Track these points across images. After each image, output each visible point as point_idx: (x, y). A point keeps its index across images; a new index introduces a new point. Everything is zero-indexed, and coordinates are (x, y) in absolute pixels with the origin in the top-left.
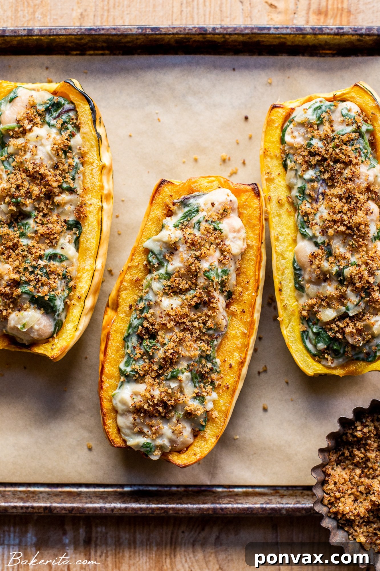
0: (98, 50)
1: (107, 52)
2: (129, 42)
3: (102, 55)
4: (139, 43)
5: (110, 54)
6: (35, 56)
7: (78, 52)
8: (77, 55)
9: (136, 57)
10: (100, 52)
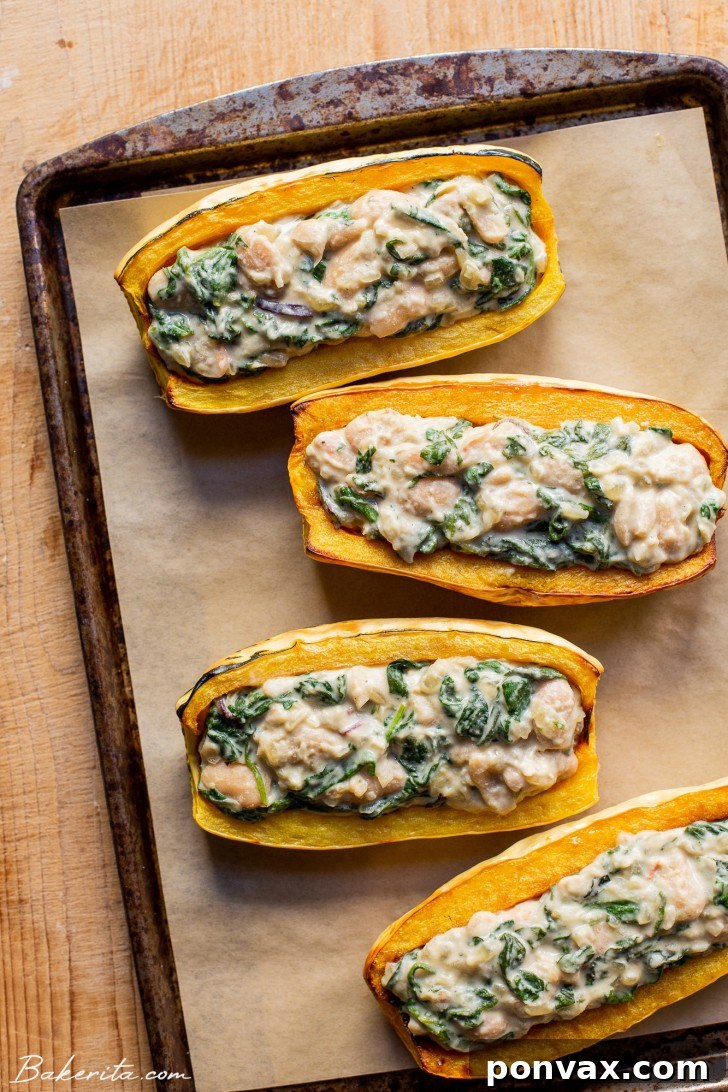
0: (123, 682)
1: (123, 667)
2: (105, 635)
3: (128, 673)
4: (104, 620)
5: (127, 662)
6: (147, 774)
7: (130, 710)
8: (134, 713)
9: (125, 622)
10: (125, 677)
